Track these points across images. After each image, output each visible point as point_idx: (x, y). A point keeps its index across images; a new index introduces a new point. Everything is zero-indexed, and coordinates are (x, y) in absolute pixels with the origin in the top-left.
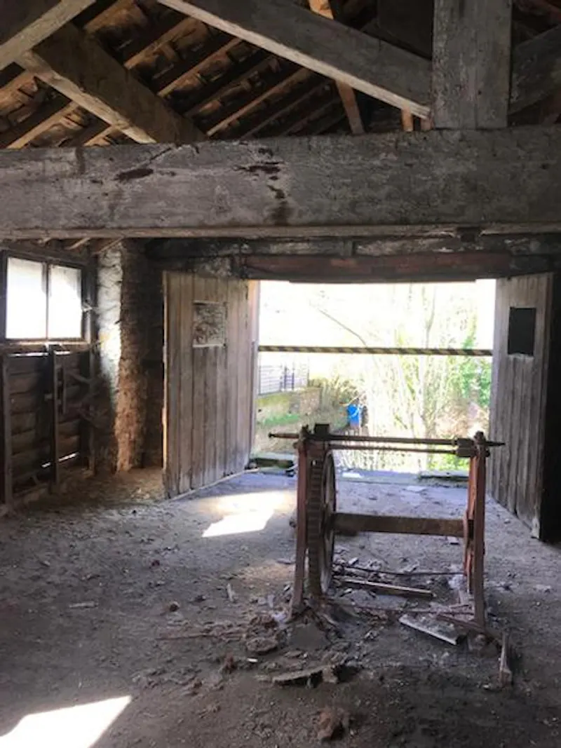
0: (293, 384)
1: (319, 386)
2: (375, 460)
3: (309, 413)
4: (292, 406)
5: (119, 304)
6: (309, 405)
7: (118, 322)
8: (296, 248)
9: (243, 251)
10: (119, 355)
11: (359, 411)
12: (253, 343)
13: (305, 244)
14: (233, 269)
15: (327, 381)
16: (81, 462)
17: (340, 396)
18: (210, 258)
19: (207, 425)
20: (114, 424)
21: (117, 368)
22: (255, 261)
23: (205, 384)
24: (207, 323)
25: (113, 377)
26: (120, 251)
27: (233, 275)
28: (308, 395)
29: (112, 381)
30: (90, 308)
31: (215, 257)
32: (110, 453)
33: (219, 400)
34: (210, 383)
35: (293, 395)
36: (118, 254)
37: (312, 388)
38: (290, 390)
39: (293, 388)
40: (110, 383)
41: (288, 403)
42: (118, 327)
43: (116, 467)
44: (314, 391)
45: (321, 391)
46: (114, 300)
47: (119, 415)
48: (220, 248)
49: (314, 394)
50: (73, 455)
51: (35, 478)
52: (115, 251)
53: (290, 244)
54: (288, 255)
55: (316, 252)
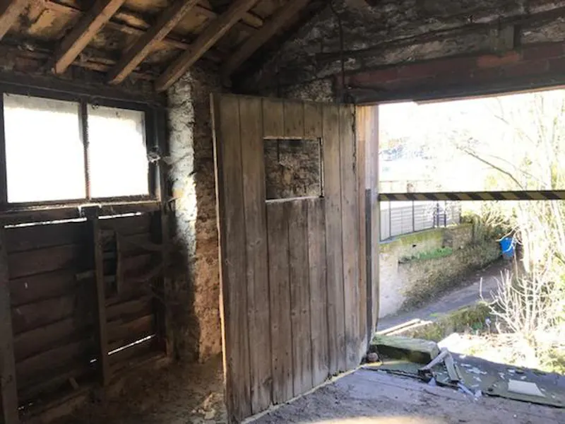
0: (445, 221)
1: (471, 222)
2: (534, 300)
3: (462, 247)
4: (445, 241)
5: (191, 150)
6: (462, 240)
7: (192, 173)
8: (422, 51)
9: (349, 68)
10: (195, 215)
11: (512, 246)
12: (368, 192)
13: (436, 43)
14: (335, 94)
15: (479, 217)
16: (157, 347)
17: (492, 231)
18: (306, 84)
19: (296, 311)
20: (193, 300)
21: (193, 232)
22: (364, 78)
23: (289, 254)
24: (305, 168)
25: (190, 243)
26: (190, 83)
27: (334, 101)
28: (461, 230)
29: (189, 247)
30: (159, 158)
31: (311, 82)
32: (191, 335)
33: (314, 274)
34: (297, 252)
35: (446, 232)
36: (187, 88)
37: (464, 225)
38: (443, 226)
39: (445, 224)
40: (188, 250)
41: (441, 238)
42: (191, 180)
43: (198, 353)
44: (467, 226)
45: (473, 226)
46: (188, 146)
47: (199, 289)
48: (319, 69)
49: (466, 229)
50: (149, 337)
51: (73, 381)
52: (183, 85)
53: (414, 47)
54: (411, 63)
55: (453, 52)
